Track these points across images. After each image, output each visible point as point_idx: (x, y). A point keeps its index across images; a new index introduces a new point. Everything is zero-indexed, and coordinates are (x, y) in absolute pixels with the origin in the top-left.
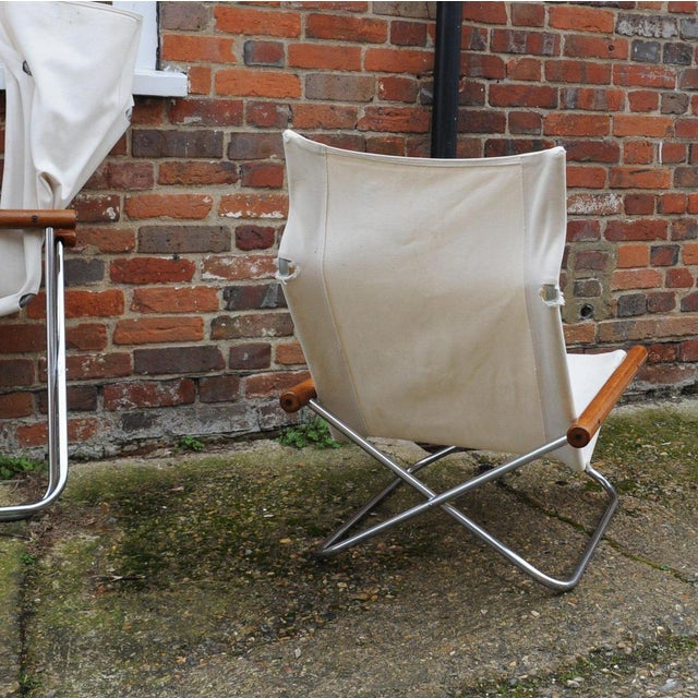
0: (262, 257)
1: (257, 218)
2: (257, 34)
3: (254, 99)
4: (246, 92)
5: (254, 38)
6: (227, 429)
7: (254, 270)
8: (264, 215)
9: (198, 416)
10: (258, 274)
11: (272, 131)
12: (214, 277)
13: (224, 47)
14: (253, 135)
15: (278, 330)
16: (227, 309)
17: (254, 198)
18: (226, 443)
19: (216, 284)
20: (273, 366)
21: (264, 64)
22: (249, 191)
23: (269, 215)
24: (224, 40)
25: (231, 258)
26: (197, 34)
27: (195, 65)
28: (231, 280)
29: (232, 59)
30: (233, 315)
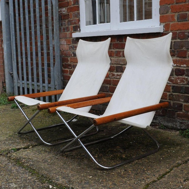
0: (181, 78)
1: (180, 66)
2: (180, 12)
3: (180, 31)
4: (177, 29)
5: (180, 13)
6: (172, 126)
7: (179, 81)
8: (182, 66)
9: (166, 120)
10: (180, 83)
11: (184, 40)
12: (170, 82)
13: (173, 17)
14: (179, 42)
15: (184, 100)
16: (173, 92)
17: (179, 61)
18: (172, 129)
19: (170, 84)
20: (183, 111)
21: (182, 20)
22: (178, 58)
23: (183, 66)
24: (172, 15)
25: (173, 77)
26: (167, 15)
27: (166, 23)
28: (174, 84)
29: (175, 20)
30: (174, 94)
